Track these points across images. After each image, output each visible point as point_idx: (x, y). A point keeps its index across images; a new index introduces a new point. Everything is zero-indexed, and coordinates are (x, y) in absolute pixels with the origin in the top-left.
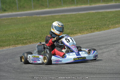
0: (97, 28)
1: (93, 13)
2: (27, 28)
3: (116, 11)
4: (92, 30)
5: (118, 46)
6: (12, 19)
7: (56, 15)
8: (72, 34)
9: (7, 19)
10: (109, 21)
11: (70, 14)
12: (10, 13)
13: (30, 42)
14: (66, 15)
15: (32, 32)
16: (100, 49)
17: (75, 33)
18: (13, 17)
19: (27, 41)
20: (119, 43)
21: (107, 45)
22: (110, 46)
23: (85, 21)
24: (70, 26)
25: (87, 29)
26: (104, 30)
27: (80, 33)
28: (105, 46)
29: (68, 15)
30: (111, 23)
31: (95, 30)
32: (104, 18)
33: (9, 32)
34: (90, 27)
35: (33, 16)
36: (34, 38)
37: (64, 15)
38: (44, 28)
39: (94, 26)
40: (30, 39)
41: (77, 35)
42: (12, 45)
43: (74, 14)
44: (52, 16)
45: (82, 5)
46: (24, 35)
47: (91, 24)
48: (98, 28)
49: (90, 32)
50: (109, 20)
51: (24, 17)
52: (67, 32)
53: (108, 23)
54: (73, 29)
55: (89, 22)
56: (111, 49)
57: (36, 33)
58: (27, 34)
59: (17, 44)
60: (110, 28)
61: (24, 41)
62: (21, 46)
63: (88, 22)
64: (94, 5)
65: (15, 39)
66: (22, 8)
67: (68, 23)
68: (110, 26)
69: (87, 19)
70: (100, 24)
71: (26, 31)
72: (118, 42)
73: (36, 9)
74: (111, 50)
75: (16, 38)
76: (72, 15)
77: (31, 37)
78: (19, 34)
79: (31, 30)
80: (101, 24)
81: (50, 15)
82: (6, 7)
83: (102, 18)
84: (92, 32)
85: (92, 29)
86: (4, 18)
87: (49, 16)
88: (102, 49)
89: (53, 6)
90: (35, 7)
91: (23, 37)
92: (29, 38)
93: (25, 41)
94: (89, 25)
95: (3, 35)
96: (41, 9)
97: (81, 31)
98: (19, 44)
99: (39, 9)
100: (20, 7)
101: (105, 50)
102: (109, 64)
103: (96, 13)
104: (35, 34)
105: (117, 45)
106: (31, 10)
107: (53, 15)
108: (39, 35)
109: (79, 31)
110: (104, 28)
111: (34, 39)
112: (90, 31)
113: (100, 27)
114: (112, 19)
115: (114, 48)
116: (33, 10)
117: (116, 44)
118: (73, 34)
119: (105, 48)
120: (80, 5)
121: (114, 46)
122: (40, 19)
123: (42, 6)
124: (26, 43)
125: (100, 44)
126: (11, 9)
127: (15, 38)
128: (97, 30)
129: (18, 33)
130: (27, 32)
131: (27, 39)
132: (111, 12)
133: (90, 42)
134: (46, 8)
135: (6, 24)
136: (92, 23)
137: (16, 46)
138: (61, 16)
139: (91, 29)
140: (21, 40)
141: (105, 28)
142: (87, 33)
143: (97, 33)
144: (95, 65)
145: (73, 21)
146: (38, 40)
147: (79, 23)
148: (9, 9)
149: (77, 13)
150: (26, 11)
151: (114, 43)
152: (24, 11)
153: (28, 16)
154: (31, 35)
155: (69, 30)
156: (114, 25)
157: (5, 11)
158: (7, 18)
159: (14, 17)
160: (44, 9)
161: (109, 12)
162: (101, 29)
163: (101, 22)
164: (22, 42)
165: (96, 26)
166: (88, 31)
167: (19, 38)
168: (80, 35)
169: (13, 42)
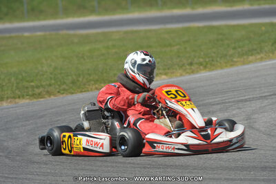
0: (204, 64)
1: (199, 28)
2: (44, 60)
3: (252, 25)
4: (193, 67)
5: (251, 107)
6: (10, 37)
7: (113, 32)
10: (234, 48)
11: (146, 31)
12: (8, 25)
13: (49, 93)
14: (136, 31)
15: (55, 68)
16: (209, 112)
18: (13, 35)
19: (41, 89)
20: (253, 98)
21: (225, 103)
22: (232, 106)
23: (178, 47)
25: (183, 65)
26: (222, 68)
27: (166, 74)
29: (140, 31)
31: (201, 67)
32: (222, 40)
33: (2, 69)
34: (190, 61)
36: (59, 83)
37: (132, 32)
38: (84, 59)
39: (199, 57)
40: (50, 85)
41: (158, 78)
42: (8, 98)
43: (155, 31)
44: (104, 34)
45: (174, 8)
46: (37, 75)
47: (193, 54)
48: (207, 64)
49: (187, 73)
50: (233, 45)
51: (39, 34)
53: (231, 52)
55: (188, 49)
56: (234, 112)
57: (63, 72)
58: (43, 75)
59: (19, 97)
60: (233, 64)
61: (35, 89)
62: (27, 101)
63: (185, 48)
64: (200, 10)
65: (15, 85)
66: (35, 12)
68: (235, 60)
69: (184, 42)
70: (213, 55)
71: (42, 67)
72: (251, 96)
75: (18, 83)
76: (150, 31)
77: (53, 81)
78: (24, 74)
79: (53, 64)
80: (214, 53)
83: (218, 40)
84: (193, 72)
87: (98, 34)
90: (66, 12)
91: (32, 81)
92: (48, 83)
93: (37, 91)
94: (188, 55)
96: (79, 17)
97: (168, 69)
98: (23, 97)
99: (73, 17)
103: (204, 27)
104: (61, 74)
105: (248, 103)
106: (56, 18)
108: (70, 78)
109: (164, 69)
110: (220, 63)
111: (57, 87)
112: (188, 71)
113: (213, 61)
114: (240, 43)
115: (242, 110)
116: (62, 18)
117: (246, 100)
121: (240, 105)
122: (76, 40)
123: (82, 8)
124: (40, 96)
125: (211, 101)
127: (15, 82)
128: (205, 67)
129: (24, 71)
130: (44, 69)
131: (42, 86)
136: (194, 51)
137: (17, 100)
138: (126, 33)
139: (191, 64)
140: (27, 88)
141: (224, 65)
142: (181, 75)
143: (204, 74)
145: (150, 47)
146: (66, 88)
147: (163, 50)
148: (6, 14)
150: (45, 19)
152: (39, 20)
153: (48, 33)
154: (52, 76)
156: (245, 57)
159: (17, 34)
160: (85, 16)
162: (214, 65)
163: (214, 50)
164: (30, 93)
165: (202, 58)
166: (185, 70)
167: (26, 84)
168: (164, 79)
169: (9, 92)
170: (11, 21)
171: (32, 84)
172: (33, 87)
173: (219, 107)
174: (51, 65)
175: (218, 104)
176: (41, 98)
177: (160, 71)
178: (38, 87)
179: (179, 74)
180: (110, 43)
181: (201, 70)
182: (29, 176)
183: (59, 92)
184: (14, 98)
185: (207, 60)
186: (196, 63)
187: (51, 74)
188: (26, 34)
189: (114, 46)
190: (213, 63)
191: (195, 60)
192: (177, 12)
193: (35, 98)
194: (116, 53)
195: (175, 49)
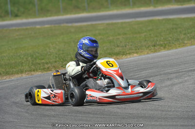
0: (164, 45)
1: (159, 20)
2: (50, 44)
4: (156, 48)
6: (27, 29)
7: (99, 24)
8: (123, 55)
9: (18, 30)
10: (185, 34)
11: (122, 23)
12: (24, 21)
14: (115, 23)
15: (59, 50)
16: (168, 79)
17: (128, 52)
18: (28, 27)
19: (49, 65)
21: (179, 72)
22: (184, 74)
23: (145, 34)
24: (121, 42)
25: (149, 46)
26: (176, 48)
27: (137, 53)
28: (177, 74)
29: (118, 23)
30: (188, 37)
31: (162, 48)
32: (176, 29)
33: (21, 51)
34: (153, 43)
35: (62, 25)
36: (62, 60)
37: (112, 24)
39: (160, 41)
40: (56, 62)
41: (131, 56)
42: (26, 72)
43: (129, 22)
44: (92, 25)
45: (141, 7)
46: (46, 55)
47: (156, 38)
48: (166, 45)
49: (152, 52)
50: (184, 32)
51: (46, 26)
52: (116, 51)
53: (183, 36)
54: (126, 47)
55: (152, 35)
56: (186, 79)
58: (50, 55)
59: (34, 71)
60: (184, 45)
61: (45, 65)
62: (40, 73)
63: (150, 35)
64: (160, 8)
65: (31, 62)
66: (44, 11)
67: (118, 37)
68: (185, 42)
69: (149, 30)
70: (170, 39)
71: (50, 49)
73: (67, 14)
74: (186, 81)
76: (125, 23)
77: (57, 59)
78: (37, 55)
79: (57, 47)
80: (171, 37)
81: (89, 23)
82: (18, 10)
83: (173, 29)
84: (155, 51)
85: (156, 46)
86: (14, 28)
87: (88, 25)
88: (171, 79)
89: (94, 9)
90: (66, 11)
91: (43, 59)
92: (54, 60)
93: (46, 66)
94: (152, 39)
95: (12, 56)
97: (139, 49)
98: (37, 71)
99: (71, 14)
100: (42, 9)
101: (176, 81)
102: (181, 104)
103: (163, 19)
104: (63, 53)
106: (58, 15)
107: (94, 23)
108: (70, 56)
109: (136, 49)
110: (175, 45)
111: (61, 63)
112: (152, 50)
113: (170, 43)
114: (189, 31)
116: (63, 15)
118: (126, 55)
119: (176, 77)
120: (138, 7)
121: (190, 73)
122: (73, 30)
123: (77, 8)
124: (48, 69)
125: (169, 71)
126: (26, 13)
127: (31, 60)
128: (165, 48)
129: (37, 52)
130: (51, 51)
132: (187, 18)
133: (152, 67)
134: (83, 13)
135: (17, 37)
136: (156, 36)
137: (33, 73)
138: (108, 24)
139: (154, 46)
140: (39, 64)
141: (178, 46)
142: (148, 53)
143: (164, 52)
144: (159, 105)
145: (125, 34)
147: (135, 36)
148: (23, 13)
149: (133, 20)
150: (50, 16)
151: (192, 69)
152: (47, 16)
153: (53, 26)
154: (57, 56)
155: (118, 48)
156: (192, 40)
157: (16, 16)
158: (20, 28)
159: (31, 27)
160: (79, 13)
161: (184, 19)
162: (171, 46)
163: (171, 35)
164: (42, 67)
165: (162, 41)
166: (150, 50)
167: (38, 61)
168: (136, 56)
169: (27, 67)
170: (26, 18)
171: (43, 61)
172: (43, 63)
173: (174, 75)
174: (56, 48)
175: (174, 73)
176: (49, 71)
177: (133, 51)
178: (47, 63)
179: (146, 53)
180: (97, 32)
181: (161, 49)
182: (42, 125)
183: (62, 67)
184: (31, 71)
185: (166, 43)
186: (158, 45)
187: (56, 54)
188: (38, 27)
189: (100, 34)
190: (170, 45)
191: (158, 42)
192: (143, 9)
193: (45, 71)
194: (101, 38)
195: (143, 35)
